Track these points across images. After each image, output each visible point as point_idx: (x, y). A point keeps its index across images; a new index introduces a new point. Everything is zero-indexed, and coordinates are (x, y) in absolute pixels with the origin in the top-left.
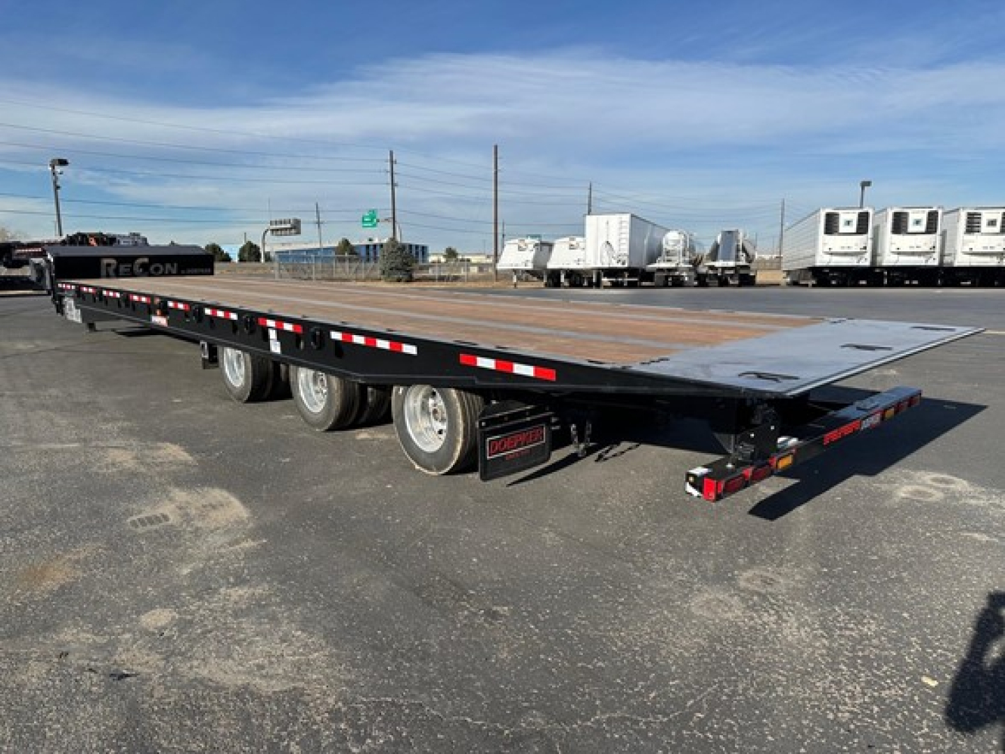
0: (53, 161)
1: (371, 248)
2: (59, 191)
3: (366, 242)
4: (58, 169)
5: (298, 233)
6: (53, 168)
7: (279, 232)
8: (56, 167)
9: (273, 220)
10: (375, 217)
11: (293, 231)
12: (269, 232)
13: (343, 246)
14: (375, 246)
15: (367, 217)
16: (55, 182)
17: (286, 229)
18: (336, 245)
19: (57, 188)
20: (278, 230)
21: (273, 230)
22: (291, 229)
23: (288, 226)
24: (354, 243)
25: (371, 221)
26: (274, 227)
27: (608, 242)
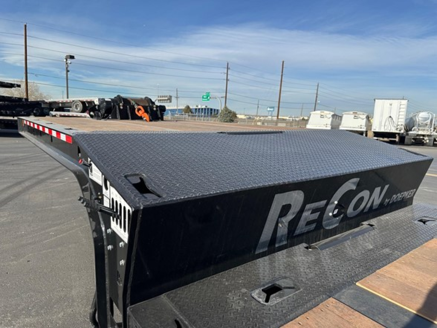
0: (67, 56)
1: (198, 110)
2: (69, 73)
3: (195, 107)
4: (69, 61)
5: (171, 102)
6: (67, 60)
7: (162, 101)
8: (68, 59)
9: (160, 95)
10: (209, 96)
11: (168, 101)
12: (157, 101)
13: (186, 108)
14: (199, 109)
15: (205, 96)
16: (67, 68)
17: (165, 100)
18: (183, 108)
19: (68, 71)
20: (161, 100)
21: (159, 100)
22: (167, 100)
23: (166, 98)
24: (191, 107)
25: (207, 98)
26: (160, 99)
27: (390, 117)
